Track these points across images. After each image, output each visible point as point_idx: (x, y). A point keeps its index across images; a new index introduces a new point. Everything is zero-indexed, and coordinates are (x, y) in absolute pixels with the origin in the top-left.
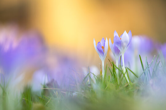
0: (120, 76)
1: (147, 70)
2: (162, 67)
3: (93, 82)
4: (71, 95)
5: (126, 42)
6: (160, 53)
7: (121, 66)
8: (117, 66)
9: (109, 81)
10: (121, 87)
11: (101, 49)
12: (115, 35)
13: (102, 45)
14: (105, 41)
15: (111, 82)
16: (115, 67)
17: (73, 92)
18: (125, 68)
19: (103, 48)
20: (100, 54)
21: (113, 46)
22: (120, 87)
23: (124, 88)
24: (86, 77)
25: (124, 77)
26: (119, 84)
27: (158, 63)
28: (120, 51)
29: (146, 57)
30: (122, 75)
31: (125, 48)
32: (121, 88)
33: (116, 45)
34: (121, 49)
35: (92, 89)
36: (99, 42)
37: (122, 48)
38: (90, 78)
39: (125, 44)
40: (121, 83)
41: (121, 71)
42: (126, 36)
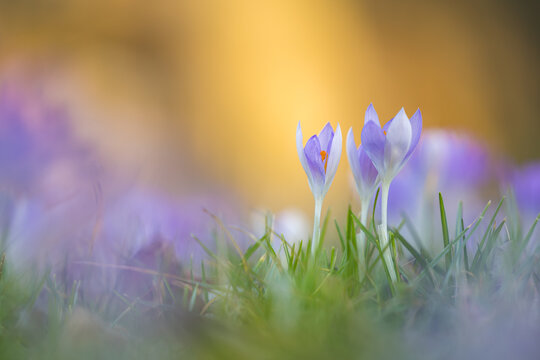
0: (369, 254)
1: (458, 243)
2: (507, 240)
5: (402, 145)
6: (509, 194)
7: (374, 221)
8: (364, 222)
9: (329, 266)
10: (367, 290)
11: (318, 159)
12: (370, 118)
13: (323, 148)
14: (333, 135)
15: (335, 269)
16: (355, 225)
18: (388, 229)
19: (325, 156)
20: (311, 177)
21: (359, 153)
22: (363, 289)
23: (375, 297)
24: (257, 246)
25: (381, 261)
26: (361, 280)
27: (496, 226)
28: (377, 173)
29: (461, 204)
30: (376, 253)
31: (397, 165)
32: (367, 295)
33: (368, 153)
34: (383, 165)
36: (315, 136)
37: (385, 164)
38: (269, 247)
39: (396, 152)
40: (366, 279)
41: (372, 236)
42: (403, 126)
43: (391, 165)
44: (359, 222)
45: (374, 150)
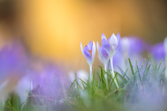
0: (109, 81)
1: (137, 73)
2: (152, 70)
3: (81, 88)
4: (58, 102)
5: (114, 45)
6: (151, 56)
7: (109, 70)
8: (106, 71)
9: (97, 86)
10: (110, 92)
11: (88, 53)
12: (103, 38)
13: (90, 49)
14: (92, 44)
15: (99, 87)
16: (103, 72)
17: (60, 99)
18: (114, 72)
19: (91, 51)
20: (87, 59)
21: (101, 49)
22: (109, 92)
23: (113, 94)
24: (73, 83)
25: (113, 82)
26: (108, 89)
27: (148, 66)
28: (108, 54)
29: (136, 61)
30: (111, 80)
31: (114, 52)
32: (110, 94)
33: (104, 49)
34: (110, 52)
35: (80, 95)
36: (86, 46)
37: (110, 51)
38: (77, 84)
39: (113, 47)
40: (110, 89)
41: (109, 75)
42: (114, 39)
43: (112, 52)
44: (104, 71)
45: (106, 47)
